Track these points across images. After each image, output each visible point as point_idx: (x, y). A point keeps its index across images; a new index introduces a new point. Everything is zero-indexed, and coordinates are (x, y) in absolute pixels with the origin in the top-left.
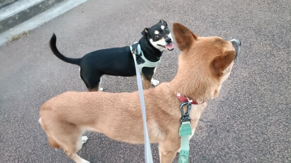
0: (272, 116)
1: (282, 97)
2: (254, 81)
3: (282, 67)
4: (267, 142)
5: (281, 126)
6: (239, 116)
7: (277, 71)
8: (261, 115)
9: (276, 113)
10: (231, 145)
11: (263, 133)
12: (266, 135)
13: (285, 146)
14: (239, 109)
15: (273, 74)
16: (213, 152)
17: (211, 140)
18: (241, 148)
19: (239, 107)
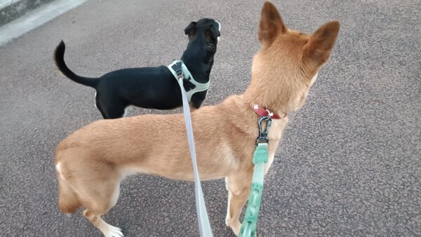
0: (351, 142)
1: (359, 119)
2: (324, 102)
3: (355, 84)
4: (349, 174)
5: (363, 153)
6: (312, 145)
7: (349, 88)
8: (338, 142)
9: (355, 138)
10: (308, 182)
11: (343, 164)
12: (347, 165)
13: (371, 175)
14: (311, 138)
15: (344, 92)
16: (287, 194)
17: (282, 179)
18: (320, 184)
19: (310, 134)
